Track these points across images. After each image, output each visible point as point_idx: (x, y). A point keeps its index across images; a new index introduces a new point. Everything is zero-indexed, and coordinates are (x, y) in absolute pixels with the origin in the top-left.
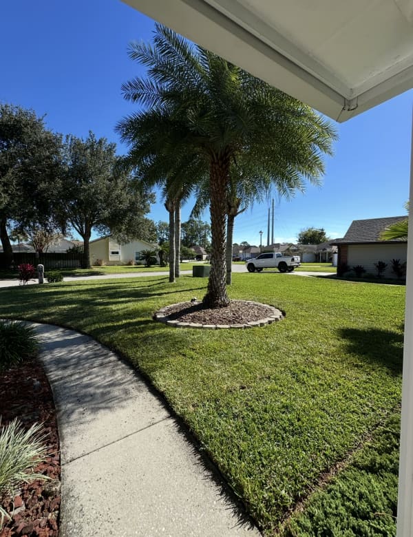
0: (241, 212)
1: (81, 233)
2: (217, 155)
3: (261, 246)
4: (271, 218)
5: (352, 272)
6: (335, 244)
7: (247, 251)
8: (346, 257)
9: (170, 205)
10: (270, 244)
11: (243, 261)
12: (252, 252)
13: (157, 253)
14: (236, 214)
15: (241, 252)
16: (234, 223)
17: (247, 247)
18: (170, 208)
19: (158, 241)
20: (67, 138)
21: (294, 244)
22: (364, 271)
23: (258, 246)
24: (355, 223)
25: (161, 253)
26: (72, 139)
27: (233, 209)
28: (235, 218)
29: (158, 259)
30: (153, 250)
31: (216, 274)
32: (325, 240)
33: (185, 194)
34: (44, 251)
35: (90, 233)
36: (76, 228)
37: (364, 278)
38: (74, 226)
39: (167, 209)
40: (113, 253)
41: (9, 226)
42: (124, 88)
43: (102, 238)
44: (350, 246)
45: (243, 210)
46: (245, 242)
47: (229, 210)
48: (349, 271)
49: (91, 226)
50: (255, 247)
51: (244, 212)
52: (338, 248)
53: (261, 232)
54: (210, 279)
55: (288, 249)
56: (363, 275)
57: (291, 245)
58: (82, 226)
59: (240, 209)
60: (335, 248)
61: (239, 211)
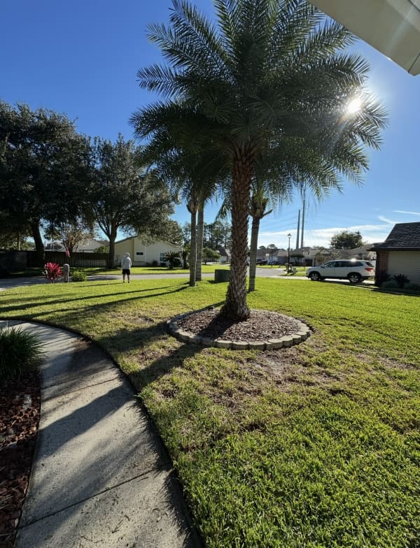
0: (267, 213)
1: (107, 234)
2: (240, 150)
3: (289, 249)
4: (301, 220)
5: (393, 282)
6: (372, 250)
7: (274, 254)
8: (386, 265)
9: (192, 206)
10: (300, 247)
11: (269, 264)
12: (278, 255)
13: (180, 254)
14: (262, 215)
15: (267, 255)
16: (260, 226)
17: (273, 251)
18: (192, 210)
19: (184, 242)
20: (96, 141)
21: (325, 247)
22: (408, 281)
23: (286, 249)
24: (398, 227)
25: (184, 254)
26: (99, 141)
27: (258, 211)
28: (261, 220)
29: (182, 261)
30: (177, 252)
31: (236, 282)
32: (361, 245)
33: (207, 194)
34: (74, 251)
35: (116, 234)
36: (102, 229)
37: (407, 288)
38: (101, 227)
39: (189, 210)
40: (138, 254)
41: (42, 225)
42: (141, 74)
43: (128, 239)
44: (391, 252)
45: (271, 212)
46: (272, 245)
47: (255, 212)
48: (389, 280)
49: (117, 226)
50: (283, 250)
51: (270, 214)
52: (377, 254)
53: (289, 235)
54: (229, 288)
55: (318, 254)
56: (406, 285)
57: (322, 249)
58: (108, 227)
59: (267, 210)
60: (373, 255)
61: (265, 213)
